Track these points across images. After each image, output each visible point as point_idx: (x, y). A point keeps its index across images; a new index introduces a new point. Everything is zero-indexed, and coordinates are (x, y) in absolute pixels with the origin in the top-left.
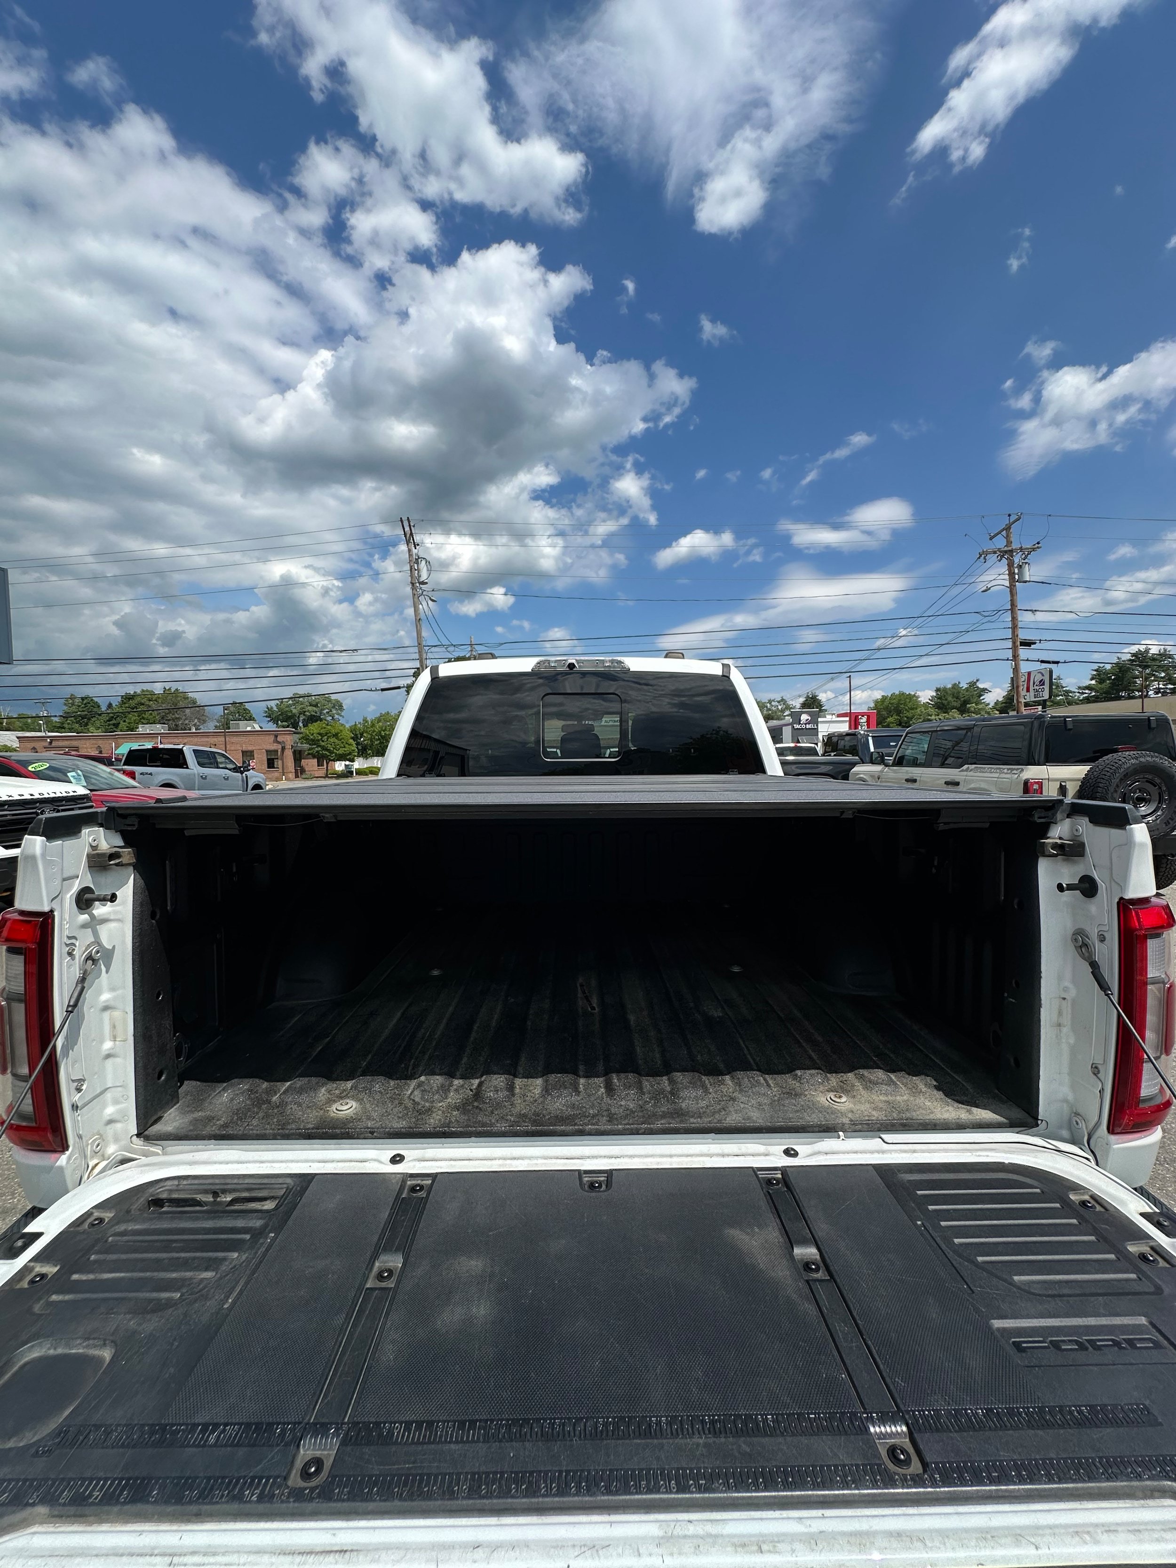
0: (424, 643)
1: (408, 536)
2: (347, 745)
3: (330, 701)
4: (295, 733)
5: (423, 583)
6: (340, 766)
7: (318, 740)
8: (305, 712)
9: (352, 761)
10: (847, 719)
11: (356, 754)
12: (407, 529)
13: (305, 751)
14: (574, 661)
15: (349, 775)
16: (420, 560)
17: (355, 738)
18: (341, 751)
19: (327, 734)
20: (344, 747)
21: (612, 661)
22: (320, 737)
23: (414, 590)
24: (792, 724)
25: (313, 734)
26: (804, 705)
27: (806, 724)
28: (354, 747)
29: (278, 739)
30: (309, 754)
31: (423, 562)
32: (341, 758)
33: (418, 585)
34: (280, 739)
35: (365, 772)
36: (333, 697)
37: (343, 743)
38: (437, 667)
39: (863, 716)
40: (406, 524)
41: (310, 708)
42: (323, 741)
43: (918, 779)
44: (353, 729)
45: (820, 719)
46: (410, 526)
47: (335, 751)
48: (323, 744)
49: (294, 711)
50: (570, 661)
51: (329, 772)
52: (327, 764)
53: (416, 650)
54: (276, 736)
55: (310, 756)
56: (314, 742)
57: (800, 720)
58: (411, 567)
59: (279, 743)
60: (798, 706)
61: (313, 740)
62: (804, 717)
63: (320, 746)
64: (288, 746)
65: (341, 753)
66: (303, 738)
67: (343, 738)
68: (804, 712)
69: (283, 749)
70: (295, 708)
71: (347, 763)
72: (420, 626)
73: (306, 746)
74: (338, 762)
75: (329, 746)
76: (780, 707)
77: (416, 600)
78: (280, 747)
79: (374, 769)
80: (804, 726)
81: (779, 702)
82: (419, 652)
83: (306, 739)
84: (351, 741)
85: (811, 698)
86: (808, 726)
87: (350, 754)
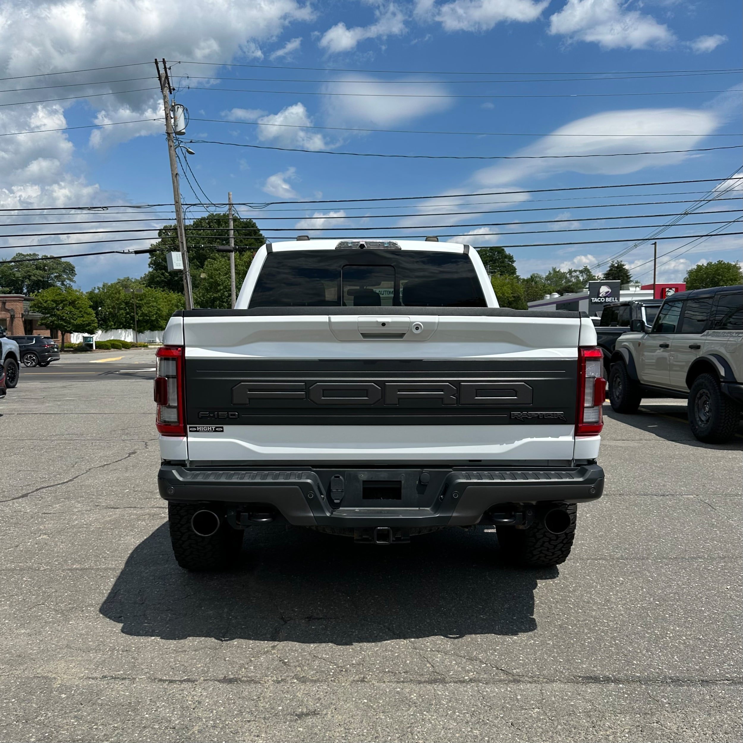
0: (182, 201)
1: (163, 79)
2: (85, 315)
3: (60, 264)
4: (26, 300)
5: (180, 133)
6: (76, 338)
7: (53, 309)
8: (30, 276)
9: (92, 332)
10: (652, 292)
11: (96, 325)
12: (162, 71)
13: (37, 321)
14: (364, 243)
15: (88, 348)
16: (176, 107)
17: (95, 307)
18: (79, 321)
19: (62, 301)
20: (83, 317)
21: (390, 243)
22: (55, 305)
23: (171, 141)
24: (589, 297)
25: (46, 301)
26: (608, 276)
27: (605, 297)
28: (93, 317)
29: (7, 307)
30: (42, 324)
31: (180, 110)
32: (79, 329)
33: (174, 135)
34: (8, 306)
35: (106, 345)
36: (63, 260)
37: (81, 311)
38: (271, 244)
39: (670, 289)
40: (161, 65)
41: (38, 272)
42: (58, 310)
43: (670, 344)
44: (91, 296)
45: (621, 292)
46: (165, 68)
47: (72, 321)
48: (58, 313)
49: (18, 275)
50: (361, 243)
51: (65, 344)
52: (63, 335)
53: (173, 208)
54: (4, 303)
55: (44, 327)
56: (45, 310)
57: (599, 293)
58: (167, 115)
59: (7, 311)
60: (601, 276)
61: (45, 308)
62: (604, 290)
63: (55, 315)
64: (18, 315)
65: (79, 323)
66: (35, 305)
67: (81, 307)
68: (604, 284)
69: (12, 318)
70: (18, 271)
71: (86, 335)
72: (177, 182)
73: (39, 315)
74: (76, 334)
75: (66, 315)
76: (581, 278)
77: (173, 152)
78: (8, 315)
79: (117, 343)
80: (602, 300)
81: (581, 272)
82: (177, 211)
83: (38, 307)
84: (90, 310)
85: (617, 267)
86: (608, 300)
87: (89, 324)
